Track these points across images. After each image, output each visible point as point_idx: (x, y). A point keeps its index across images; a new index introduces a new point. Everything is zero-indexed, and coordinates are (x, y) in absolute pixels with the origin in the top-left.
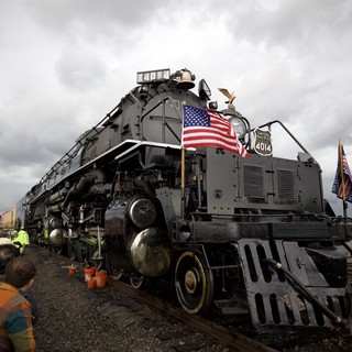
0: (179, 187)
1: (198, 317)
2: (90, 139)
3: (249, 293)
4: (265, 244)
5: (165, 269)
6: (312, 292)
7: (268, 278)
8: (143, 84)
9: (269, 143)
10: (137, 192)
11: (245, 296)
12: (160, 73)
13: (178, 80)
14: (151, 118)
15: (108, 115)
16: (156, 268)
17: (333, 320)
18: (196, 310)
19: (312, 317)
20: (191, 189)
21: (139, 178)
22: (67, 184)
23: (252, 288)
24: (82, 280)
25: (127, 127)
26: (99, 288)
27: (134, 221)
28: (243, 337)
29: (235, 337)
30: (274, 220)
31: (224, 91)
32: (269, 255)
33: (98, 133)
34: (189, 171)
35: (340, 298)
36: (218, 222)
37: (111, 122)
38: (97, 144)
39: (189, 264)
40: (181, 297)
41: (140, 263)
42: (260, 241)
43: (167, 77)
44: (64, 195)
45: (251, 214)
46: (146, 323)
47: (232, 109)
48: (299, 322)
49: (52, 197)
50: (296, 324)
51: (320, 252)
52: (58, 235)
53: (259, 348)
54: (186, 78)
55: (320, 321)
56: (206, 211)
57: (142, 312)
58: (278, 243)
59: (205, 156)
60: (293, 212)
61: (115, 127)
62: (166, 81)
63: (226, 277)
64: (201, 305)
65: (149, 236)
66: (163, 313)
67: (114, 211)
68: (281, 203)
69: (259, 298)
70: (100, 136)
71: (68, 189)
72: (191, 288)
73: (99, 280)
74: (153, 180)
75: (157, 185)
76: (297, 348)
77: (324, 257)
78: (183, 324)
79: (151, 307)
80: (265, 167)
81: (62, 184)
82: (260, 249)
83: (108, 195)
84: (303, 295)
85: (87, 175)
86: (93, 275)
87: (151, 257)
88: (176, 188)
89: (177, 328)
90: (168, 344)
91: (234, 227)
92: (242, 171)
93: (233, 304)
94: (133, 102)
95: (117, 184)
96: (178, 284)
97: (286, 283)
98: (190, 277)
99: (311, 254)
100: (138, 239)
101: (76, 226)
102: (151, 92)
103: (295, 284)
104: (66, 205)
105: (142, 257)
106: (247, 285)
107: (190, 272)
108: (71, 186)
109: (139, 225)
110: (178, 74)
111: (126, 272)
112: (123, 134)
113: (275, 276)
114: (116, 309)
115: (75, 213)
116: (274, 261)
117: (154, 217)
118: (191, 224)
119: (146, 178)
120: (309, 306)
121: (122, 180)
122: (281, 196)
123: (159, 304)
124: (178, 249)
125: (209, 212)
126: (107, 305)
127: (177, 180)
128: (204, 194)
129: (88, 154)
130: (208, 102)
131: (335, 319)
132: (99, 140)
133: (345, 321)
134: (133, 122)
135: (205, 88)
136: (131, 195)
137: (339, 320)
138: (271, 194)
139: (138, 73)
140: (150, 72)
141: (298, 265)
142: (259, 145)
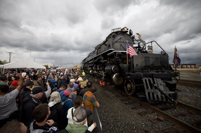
1: (131, 96)
2: (99, 48)
3: (146, 92)
4: (151, 79)
6: (165, 92)
7: (151, 88)
8: (113, 33)
9: (152, 49)
10: (114, 64)
11: (145, 93)
12: (118, 29)
15: (104, 41)
16: (119, 83)
18: (130, 94)
19: (164, 99)
21: (114, 59)
22: (94, 60)
24: (99, 84)
25: (109, 45)
26: (104, 86)
27: (113, 71)
28: (144, 102)
29: (141, 102)
32: (152, 82)
33: (101, 46)
35: (173, 94)
36: (137, 73)
38: (101, 49)
40: (126, 91)
42: (149, 78)
43: (120, 30)
44: (93, 62)
46: (117, 96)
47: (140, 39)
48: (160, 100)
49: (90, 62)
51: (168, 82)
52: (92, 72)
53: (148, 105)
55: (167, 100)
56: (134, 70)
57: (116, 93)
58: (155, 79)
61: (106, 45)
62: (120, 31)
64: (132, 93)
65: (117, 75)
66: (121, 94)
67: (108, 68)
69: (149, 93)
70: (102, 47)
71: (94, 61)
72: (129, 89)
73: (103, 84)
76: (159, 106)
78: (127, 97)
79: (118, 92)
80: (151, 57)
81: (92, 59)
82: (149, 81)
83: (106, 64)
84: (162, 93)
85: (99, 57)
86: (102, 83)
87: (118, 80)
89: (125, 98)
90: (123, 102)
91: (142, 75)
92: (144, 59)
94: (111, 38)
96: (125, 87)
97: (157, 90)
98: (129, 86)
99: (165, 82)
100: (114, 76)
101: (97, 70)
102: (116, 35)
103: (160, 90)
104: (94, 65)
105: (115, 81)
106: (146, 90)
107: (128, 84)
108: (95, 60)
109: (115, 72)
110: (123, 29)
112: (108, 47)
113: (154, 88)
114: (109, 92)
115: (96, 67)
117: (118, 70)
118: (130, 74)
120: (163, 96)
123: (120, 92)
126: (106, 91)
128: (133, 65)
129: (99, 52)
130: (132, 36)
131: (171, 100)
132: (102, 48)
133: (175, 100)
134: (111, 44)
135: (131, 32)
136: (112, 65)
137: (173, 100)
138: (152, 64)
139: (112, 30)
140: (115, 29)
141: (161, 85)
142: (149, 50)
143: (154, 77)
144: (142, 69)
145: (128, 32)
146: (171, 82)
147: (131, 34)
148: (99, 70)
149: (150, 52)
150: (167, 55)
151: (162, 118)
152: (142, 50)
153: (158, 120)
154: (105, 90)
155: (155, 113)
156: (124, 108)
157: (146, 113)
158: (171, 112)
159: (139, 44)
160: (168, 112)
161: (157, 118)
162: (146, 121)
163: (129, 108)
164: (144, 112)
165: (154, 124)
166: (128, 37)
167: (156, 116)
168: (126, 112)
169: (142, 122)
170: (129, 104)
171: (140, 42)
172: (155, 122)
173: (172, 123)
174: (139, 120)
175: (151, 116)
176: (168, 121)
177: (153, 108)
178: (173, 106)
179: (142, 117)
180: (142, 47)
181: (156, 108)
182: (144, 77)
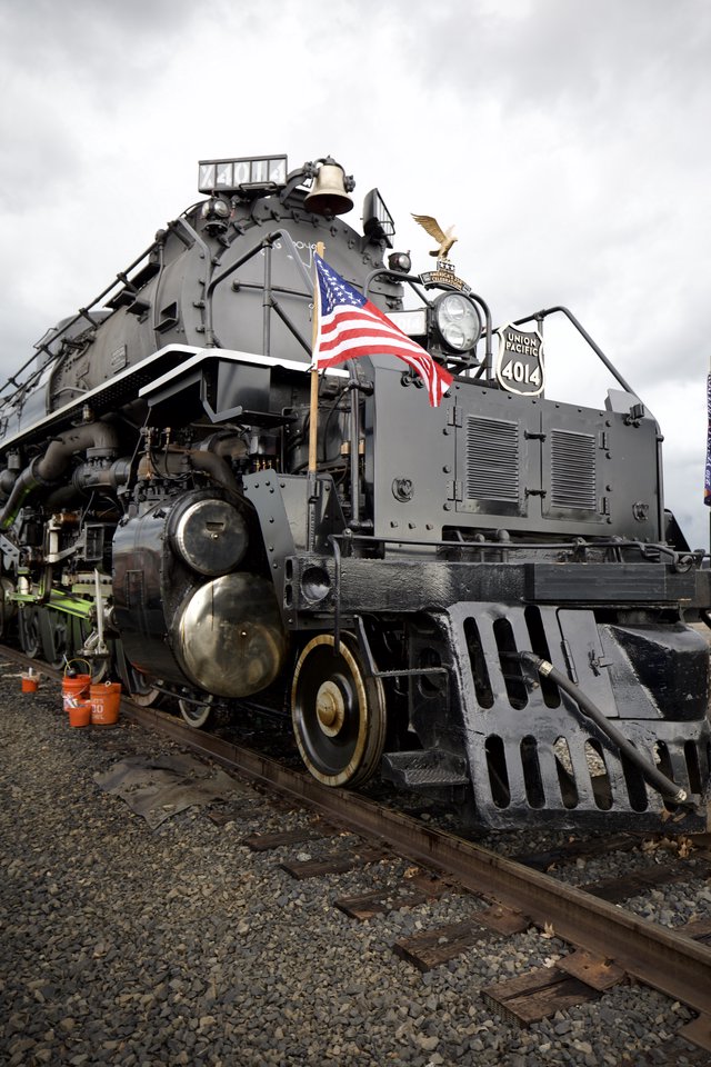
0: (301, 471)
1: (346, 795)
2: (72, 342)
3: (471, 736)
4: (516, 617)
5: (267, 675)
6: (623, 731)
7: (518, 697)
8: (216, 193)
9: (536, 362)
10: (198, 482)
12: (260, 167)
13: (310, 187)
14: (236, 288)
15: (122, 277)
16: (244, 677)
17: (667, 795)
18: (342, 778)
19: (620, 792)
20: (336, 477)
22: (14, 462)
23: (478, 723)
24: (56, 707)
25: (171, 310)
26: (100, 727)
27: (188, 557)
28: (454, 839)
29: (434, 839)
30: (539, 557)
31: (428, 223)
32: (523, 642)
33: (96, 327)
34: (331, 432)
35: (689, 746)
36: (401, 559)
37: (128, 298)
39: (328, 665)
40: (305, 747)
41: (203, 663)
42: (503, 609)
43: (279, 178)
44: (4, 489)
45: (483, 541)
46: (218, 809)
47: (448, 271)
50: (580, 807)
51: (648, 636)
53: (491, 863)
54: (330, 183)
55: (639, 800)
56: (370, 531)
57: (208, 784)
58: (547, 614)
59: (370, 392)
60: (587, 538)
61: (141, 310)
62: (277, 190)
63: (418, 697)
64: (353, 765)
65: (227, 595)
66: (261, 787)
67: (138, 533)
68: (560, 516)
69: (494, 746)
70: (100, 334)
71: (17, 472)
72: (332, 725)
73: (99, 707)
74: (238, 453)
75: (249, 465)
76: (581, 864)
77: (655, 648)
78: (310, 810)
79: (233, 772)
80: (523, 425)
82: (503, 630)
83: (121, 490)
84: (601, 739)
85: (66, 436)
86: (85, 695)
87: (230, 648)
88: (297, 473)
89: (293, 821)
90: (269, 860)
91: (438, 575)
92: (464, 433)
93: (431, 762)
94: (188, 244)
95: (145, 462)
96: (298, 715)
97: (561, 711)
98: (329, 697)
99: (625, 640)
101: (37, 571)
102: (237, 217)
103: (582, 714)
105: (207, 649)
106: (466, 715)
107: (328, 686)
109: (202, 568)
110: (309, 172)
111: (167, 686)
112: (162, 329)
113: (536, 695)
114: (143, 777)
115: (37, 538)
116: (534, 658)
117: (240, 547)
118: (330, 564)
119: (220, 447)
120: (615, 766)
121: (156, 451)
122: (560, 500)
123: (252, 764)
124: (300, 626)
125: (378, 535)
126: (118, 768)
127: (299, 453)
128: (367, 490)
129: (69, 381)
130: (388, 252)
131: (673, 794)
132: (98, 346)
133: (696, 798)
134: (187, 299)
135: (380, 215)
136: (182, 491)
137: (683, 795)
138: (534, 493)
139: (202, 163)
140: (233, 162)
141: (594, 668)
142: (509, 367)
143: (538, 594)
144: (449, 532)
145: (346, 205)
146: (667, 641)
147: (375, 234)
148: (58, 569)
149: (524, 386)
150: (653, 425)
151: (593, 969)
152: (461, 366)
153: (559, 994)
154: (106, 765)
155: (541, 930)
156: (267, 909)
157: (462, 937)
158: (674, 908)
159: (431, 309)
160: (650, 907)
161: (556, 966)
162: (459, 1016)
163: (316, 911)
164: (442, 928)
165: (526, 1026)
166: (354, 257)
167: (546, 955)
168: (279, 947)
169: (425, 1028)
170: (321, 875)
171: (440, 299)
172: (536, 1013)
173: (670, 999)
174: (391, 1015)
175: (507, 958)
176: (642, 984)
177: (530, 884)
178: (691, 855)
179: (428, 977)
180: (455, 341)
181: (551, 882)
182: (462, 599)
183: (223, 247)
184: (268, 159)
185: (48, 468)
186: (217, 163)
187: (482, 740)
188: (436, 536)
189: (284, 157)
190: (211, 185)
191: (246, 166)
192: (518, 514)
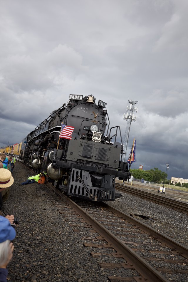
1: (64, 195)
2: (53, 117)
4: (79, 171)
5: (60, 177)
6: (88, 187)
7: (76, 181)
9: (99, 137)
12: (78, 96)
14: (72, 116)
19: (85, 194)
25: (62, 118)
32: (79, 175)
48: (81, 194)
49: (36, 142)
50: (84, 196)
51: (93, 176)
54: (90, 100)
56: (66, 158)
58: (83, 171)
61: (60, 117)
67: (46, 154)
68: (97, 160)
69: (72, 186)
71: (42, 139)
77: (94, 177)
80: (94, 146)
82: (77, 172)
85: (48, 135)
91: (71, 164)
92: (83, 147)
97: (81, 183)
99: (91, 176)
101: (40, 158)
102: (74, 104)
104: (39, 147)
106: (70, 182)
110: (87, 97)
115: (41, 152)
129: (51, 124)
131: (90, 195)
132: (56, 119)
138: (94, 156)
139: (70, 95)
140: (75, 95)
141: (87, 179)
142: (94, 138)
144: (78, 160)
146: (96, 177)
147: (100, 107)
149: (96, 141)
180: (94, 131)
182: (74, 168)
183: (71, 109)
184: (80, 95)
185: (45, 140)
186: (72, 95)
187: (71, 185)
188: (76, 160)
189: (82, 95)
190: (71, 99)
191: (76, 96)
192: (91, 159)
